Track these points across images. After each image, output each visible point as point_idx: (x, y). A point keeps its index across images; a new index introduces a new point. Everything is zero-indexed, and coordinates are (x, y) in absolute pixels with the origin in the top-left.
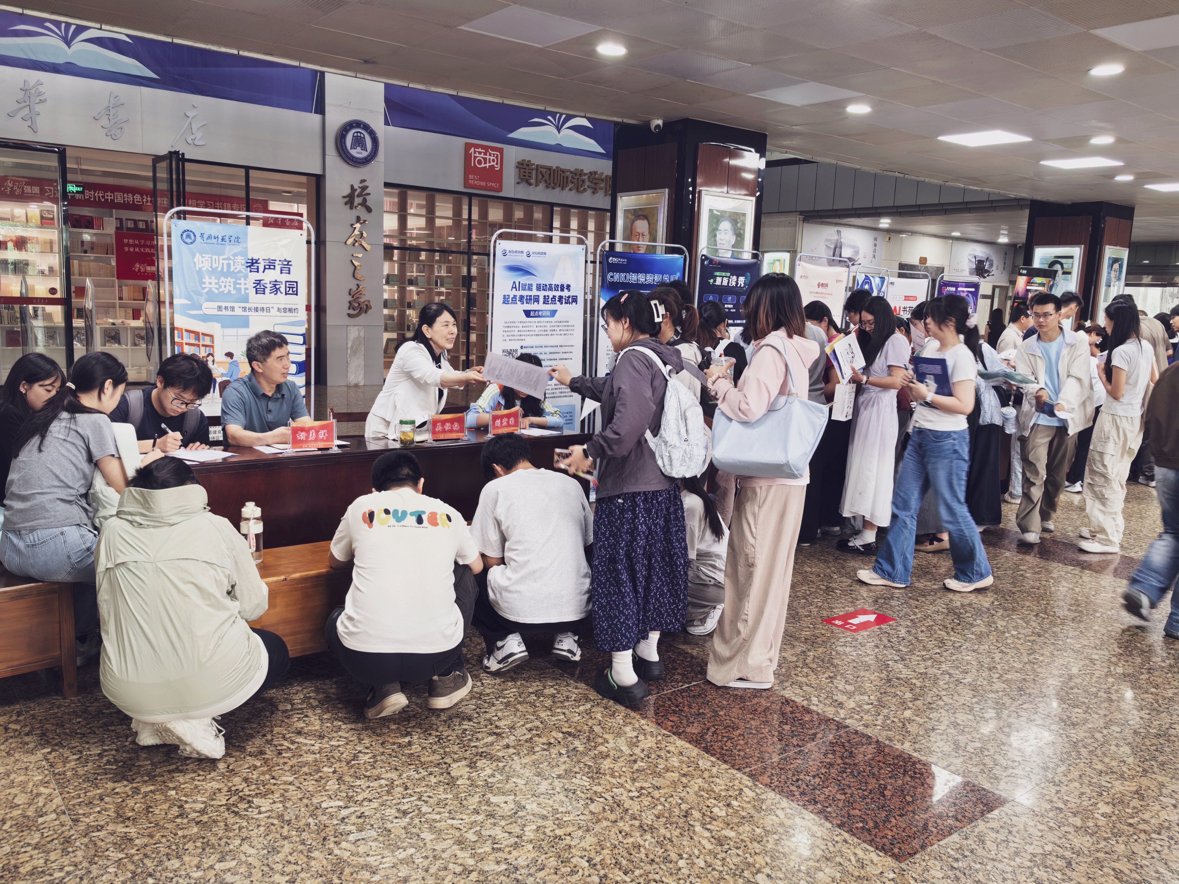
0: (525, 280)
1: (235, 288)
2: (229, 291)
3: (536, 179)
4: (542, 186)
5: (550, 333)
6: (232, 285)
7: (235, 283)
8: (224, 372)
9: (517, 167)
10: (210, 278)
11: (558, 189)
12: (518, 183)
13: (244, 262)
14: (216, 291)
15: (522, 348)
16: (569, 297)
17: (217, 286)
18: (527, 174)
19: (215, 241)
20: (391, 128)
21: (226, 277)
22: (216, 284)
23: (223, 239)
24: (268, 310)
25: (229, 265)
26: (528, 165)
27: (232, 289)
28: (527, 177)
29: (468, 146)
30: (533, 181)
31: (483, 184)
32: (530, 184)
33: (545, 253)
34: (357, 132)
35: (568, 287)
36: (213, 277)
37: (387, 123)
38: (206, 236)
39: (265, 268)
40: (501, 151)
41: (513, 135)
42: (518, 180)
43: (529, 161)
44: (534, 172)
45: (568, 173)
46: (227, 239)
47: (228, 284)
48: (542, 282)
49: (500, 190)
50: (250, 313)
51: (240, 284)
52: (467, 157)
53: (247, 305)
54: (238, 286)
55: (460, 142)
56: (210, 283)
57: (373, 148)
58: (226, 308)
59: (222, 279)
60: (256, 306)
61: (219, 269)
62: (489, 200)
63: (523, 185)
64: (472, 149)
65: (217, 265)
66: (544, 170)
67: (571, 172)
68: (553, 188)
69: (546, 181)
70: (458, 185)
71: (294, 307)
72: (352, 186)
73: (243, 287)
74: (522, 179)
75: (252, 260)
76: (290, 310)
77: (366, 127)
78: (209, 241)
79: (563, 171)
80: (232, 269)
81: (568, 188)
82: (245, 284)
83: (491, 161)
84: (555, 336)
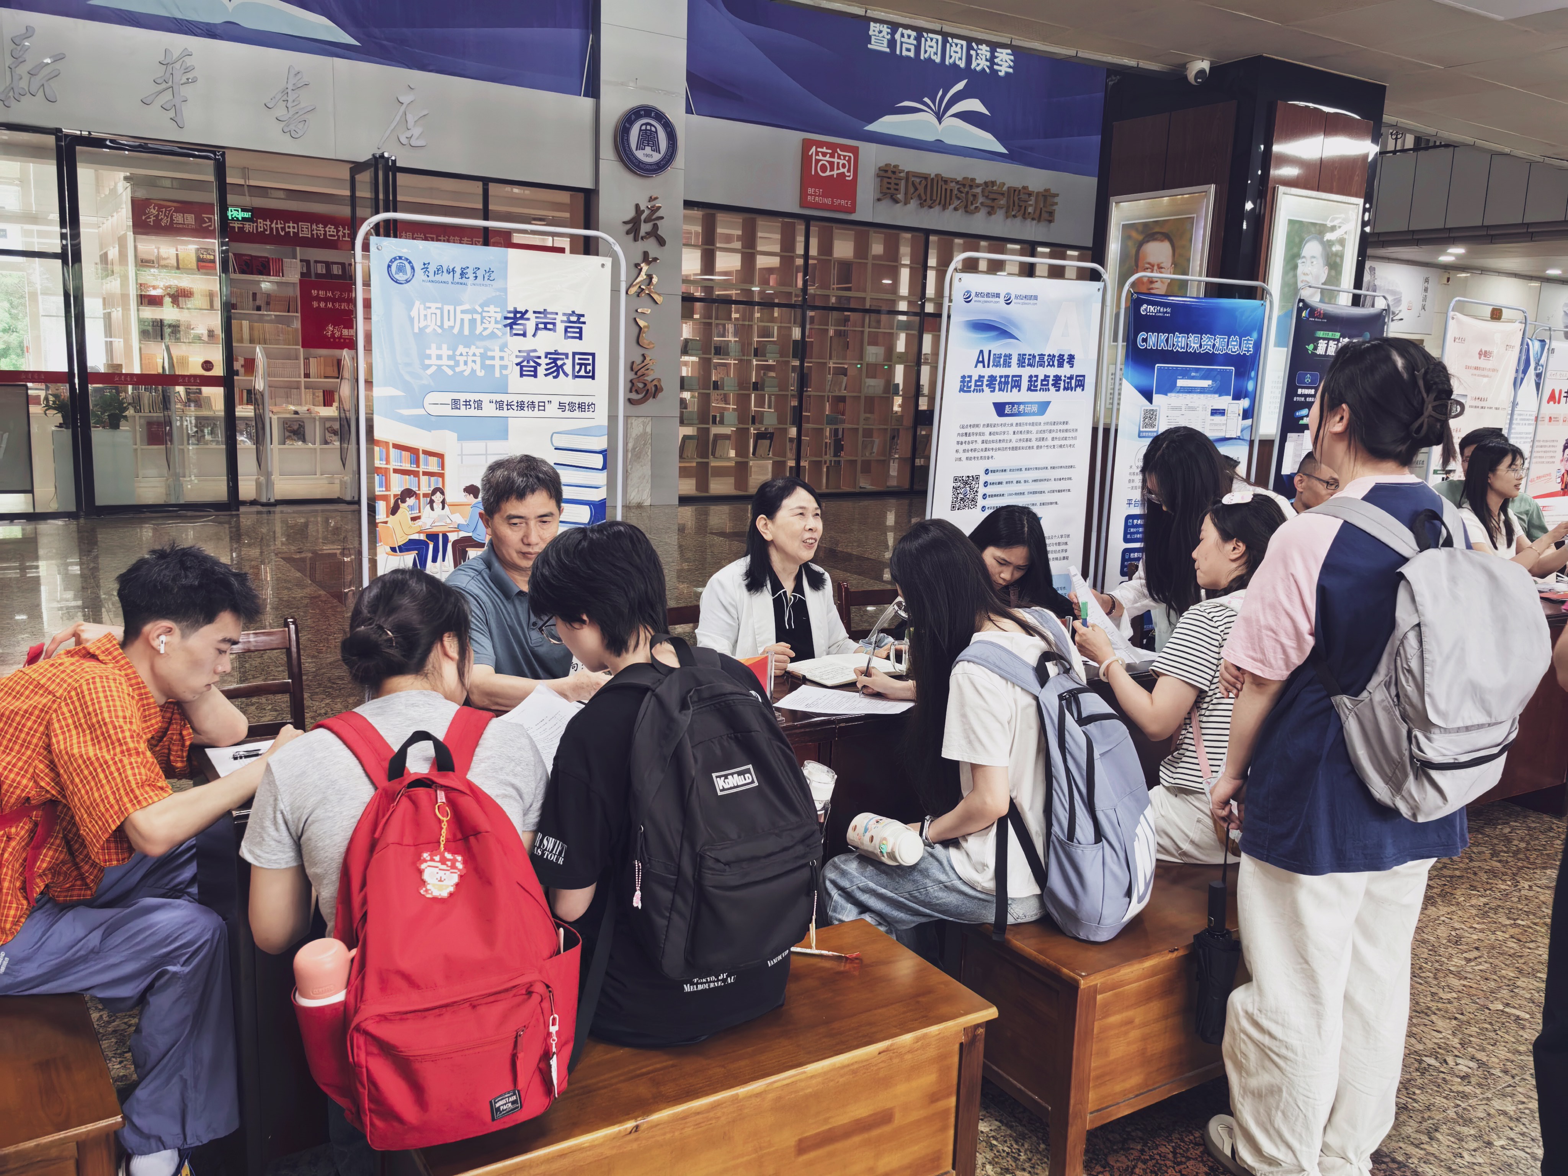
0: (999, 347)
1: (483, 366)
2: (473, 371)
3: (906, 194)
4: (913, 204)
5: (1034, 443)
6: (478, 359)
7: (484, 357)
8: (462, 521)
9: (878, 176)
10: (439, 348)
11: (937, 209)
12: (879, 200)
13: (499, 317)
14: (450, 372)
15: (987, 472)
16: (1071, 378)
17: (452, 363)
18: (892, 186)
19: (448, 277)
20: (695, 118)
21: (467, 346)
22: (450, 358)
23: (463, 274)
24: (542, 406)
25: (473, 322)
26: (894, 173)
27: (477, 367)
28: (892, 191)
29: (807, 145)
30: (900, 196)
31: (828, 201)
32: (896, 201)
33: (1036, 298)
34: (647, 124)
35: (1071, 358)
36: (445, 346)
37: (689, 111)
38: (432, 269)
39: (537, 329)
40: (855, 150)
41: (871, 127)
42: (879, 196)
43: (896, 166)
44: (903, 183)
45: (953, 184)
46: (471, 275)
47: (470, 359)
48: (1028, 351)
49: (853, 210)
50: (511, 413)
51: (493, 358)
52: (806, 160)
53: (505, 398)
54: (488, 362)
55: (794, 138)
56: (439, 357)
57: (668, 148)
58: (467, 403)
59: (461, 349)
60: (520, 398)
61: (456, 331)
62: (834, 225)
63: (886, 203)
64: (814, 148)
65: (451, 323)
66: (918, 180)
67: (957, 182)
68: (930, 207)
69: (919, 196)
70: (791, 205)
71: (587, 400)
72: (637, 206)
73: (497, 363)
74: (885, 194)
75: (516, 312)
76: (581, 407)
77: (660, 117)
78: (438, 277)
79: (946, 181)
80: (479, 329)
81: (952, 207)
82: (502, 358)
83: (840, 165)
84: (1044, 450)
